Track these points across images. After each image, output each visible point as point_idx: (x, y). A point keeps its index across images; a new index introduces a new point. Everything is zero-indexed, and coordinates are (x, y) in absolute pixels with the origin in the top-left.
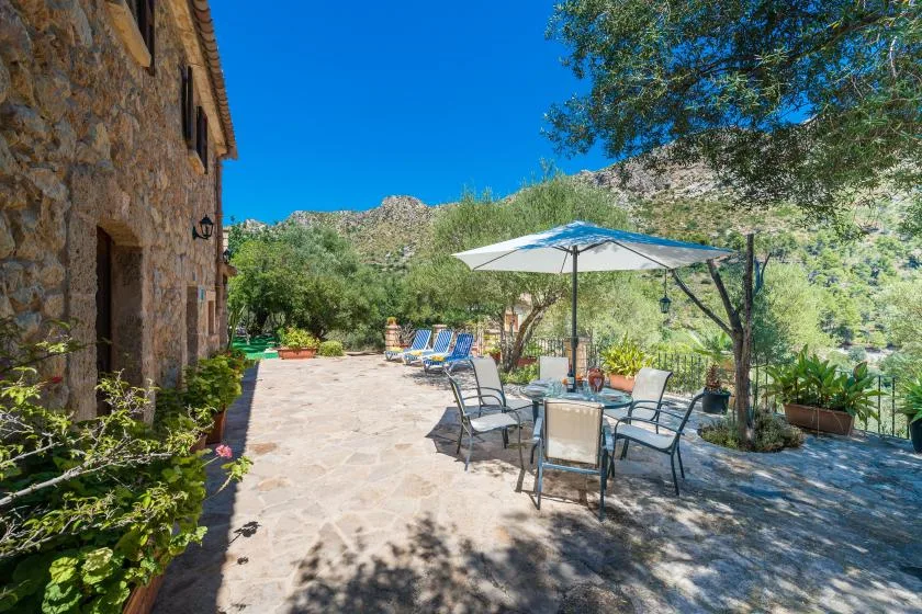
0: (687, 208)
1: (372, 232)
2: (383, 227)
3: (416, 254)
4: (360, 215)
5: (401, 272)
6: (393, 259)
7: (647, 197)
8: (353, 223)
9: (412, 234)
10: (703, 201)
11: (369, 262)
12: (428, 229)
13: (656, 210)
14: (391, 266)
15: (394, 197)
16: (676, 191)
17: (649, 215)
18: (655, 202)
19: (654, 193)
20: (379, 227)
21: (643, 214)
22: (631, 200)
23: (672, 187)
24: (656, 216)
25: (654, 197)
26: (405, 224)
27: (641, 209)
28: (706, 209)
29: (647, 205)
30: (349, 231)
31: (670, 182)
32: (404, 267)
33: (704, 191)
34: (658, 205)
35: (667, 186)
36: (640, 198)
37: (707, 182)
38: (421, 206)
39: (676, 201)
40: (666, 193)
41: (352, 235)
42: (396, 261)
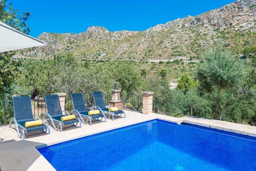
0: (242, 35)
1: (83, 44)
2: (88, 41)
3: (107, 55)
4: (76, 36)
5: (100, 63)
6: (95, 57)
7: (222, 29)
8: (72, 39)
9: (103, 45)
10: (249, 31)
11: (83, 58)
12: (111, 43)
13: (226, 35)
14: (95, 61)
15: (94, 27)
16: (236, 26)
17: (224, 37)
18: (226, 31)
19: (224, 27)
20: (86, 41)
21: (221, 37)
22: (214, 30)
23: (233, 25)
24: (227, 38)
25: (225, 29)
26: (100, 40)
27: (219, 35)
28: (252, 36)
29: (222, 33)
30: (71, 43)
31: (232, 22)
32: (101, 61)
33: (250, 27)
34: (228, 33)
35: (231, 24)
36: (218, 29)
37: (250, 22)
38: (107, 31)
39: (236, 31)
40: (231, 27)
41: (73, 45)
42: (97, 58)
